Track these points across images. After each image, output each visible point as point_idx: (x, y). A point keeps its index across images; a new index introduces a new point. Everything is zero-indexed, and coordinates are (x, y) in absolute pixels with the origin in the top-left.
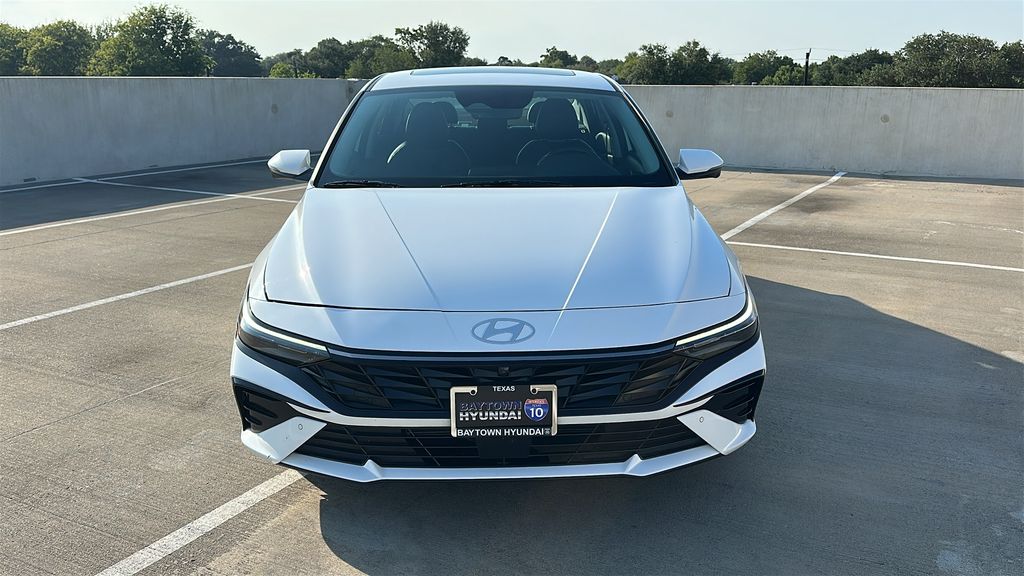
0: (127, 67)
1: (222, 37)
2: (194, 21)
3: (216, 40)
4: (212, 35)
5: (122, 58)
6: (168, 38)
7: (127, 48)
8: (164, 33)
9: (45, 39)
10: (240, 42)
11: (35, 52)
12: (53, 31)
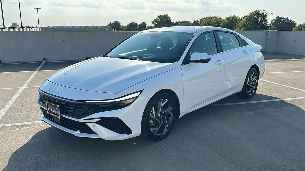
0: (245, 28)
1: (284, 18)
2: (268, 14)
3: (282, 19)
4: (281, 18)
5: (244, 25)
6: (259, 20)
7: (247, 23)
8: (258, 18)
9: (226, 21)
10: (291, 20)
11: (223, 25)
12: (228, 19)
